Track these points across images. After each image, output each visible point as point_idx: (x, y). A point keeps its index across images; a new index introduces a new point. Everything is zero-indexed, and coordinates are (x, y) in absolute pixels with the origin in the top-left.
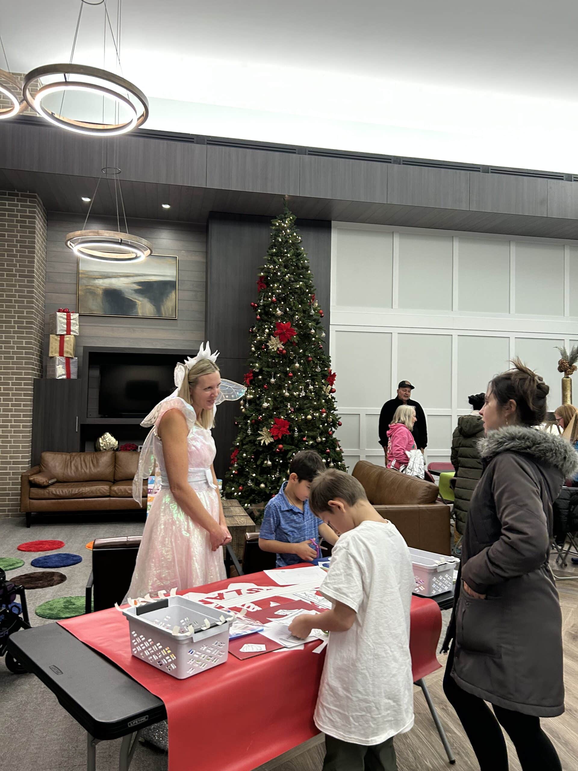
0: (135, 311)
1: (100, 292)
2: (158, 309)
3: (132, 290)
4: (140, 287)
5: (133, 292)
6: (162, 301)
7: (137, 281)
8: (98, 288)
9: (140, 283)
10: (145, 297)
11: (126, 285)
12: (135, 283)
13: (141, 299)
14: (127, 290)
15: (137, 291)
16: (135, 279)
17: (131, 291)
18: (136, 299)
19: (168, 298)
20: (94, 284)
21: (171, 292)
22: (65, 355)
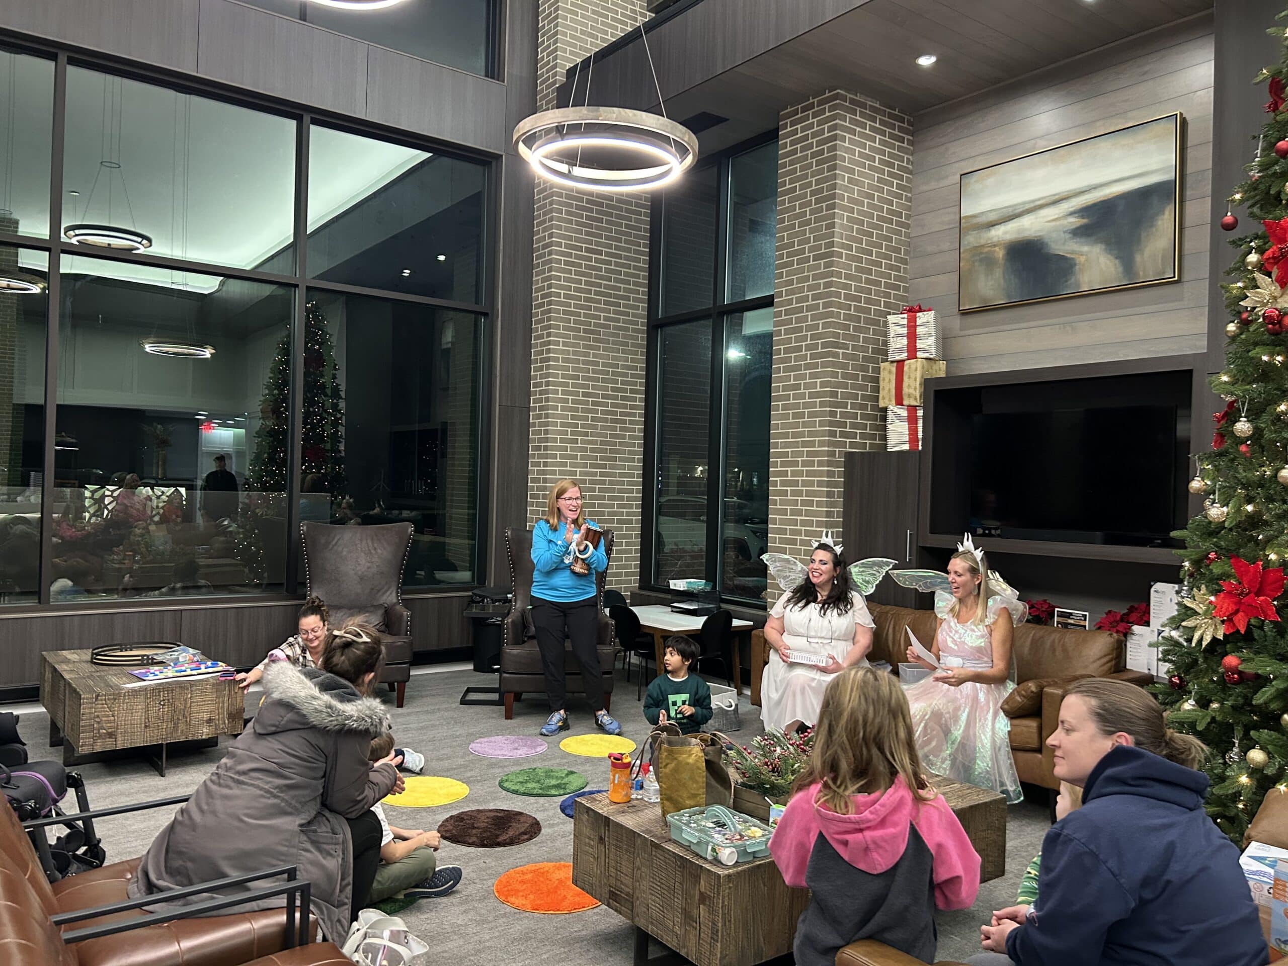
0: (1073, 280)
1: (1000, 253)
2: (1128, 264)
3: (1064, 232)
4: (1085, 221)
5: (1068, 236)
6: (1139, 241)
7: (1078, 207)
8: (995, 246)
9: (1084, 211)
10: (1097, 242)
11: (1053, 224)
12: (1072, 214)
13: (1085, 249)
14: (1054, 235)
15: (1078, 233)
16: (1072, 205)
17: (1062, 235)
18: (1073, 252)
19: (1154, 229)
20: (989, 239)
21: (1162, 212)
22: (906, 402)
